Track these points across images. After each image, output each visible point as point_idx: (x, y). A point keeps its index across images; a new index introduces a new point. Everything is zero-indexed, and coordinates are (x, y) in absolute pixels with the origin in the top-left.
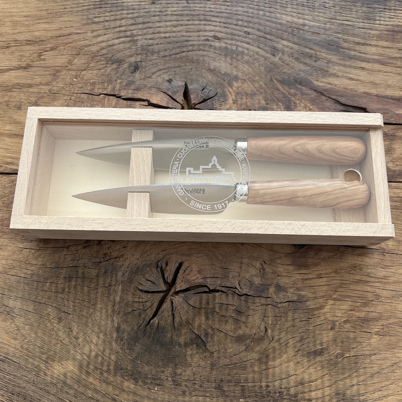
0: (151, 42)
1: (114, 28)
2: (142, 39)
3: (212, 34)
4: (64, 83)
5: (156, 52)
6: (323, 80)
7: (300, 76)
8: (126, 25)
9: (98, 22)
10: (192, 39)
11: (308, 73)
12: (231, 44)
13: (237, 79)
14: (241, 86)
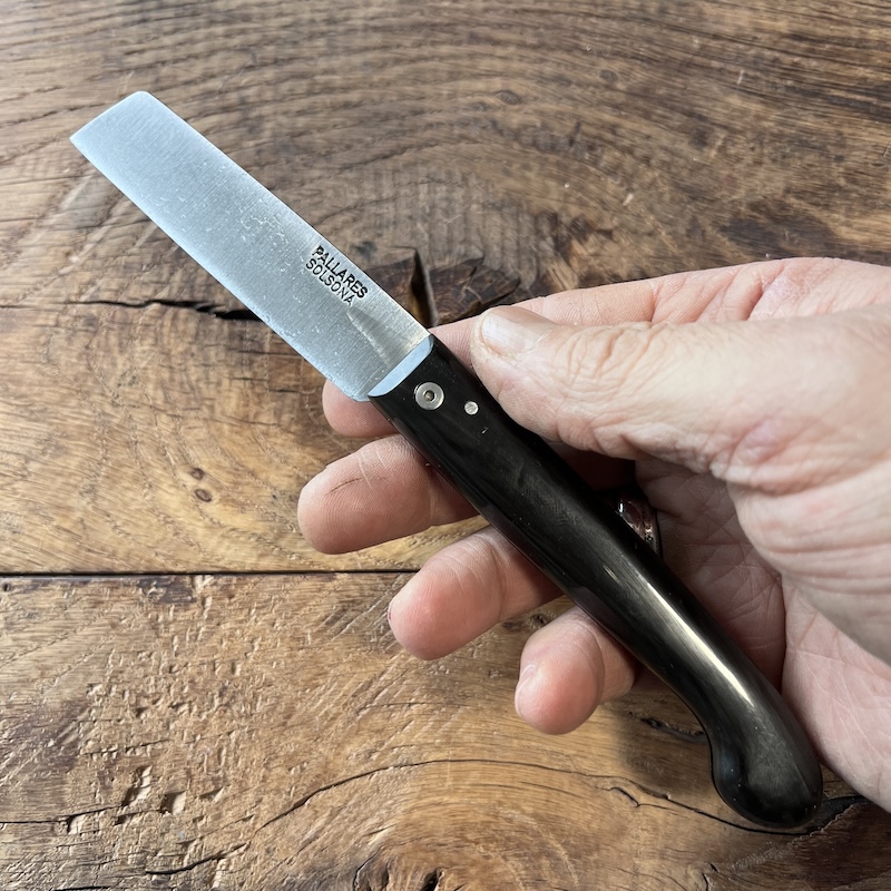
0: (301, 122)
1: (188, 83)
2: (275, 113)
3: (498, 84)
4: (37, 272)
5: (320, 155)
6: (867, 222)
7: (792, 213)
8: (223, 73)
9: (138, 69)
10: (434, 106)
11: (815, 199)
12: (560, 116)
13: (582, 229)
14: (596, 255)
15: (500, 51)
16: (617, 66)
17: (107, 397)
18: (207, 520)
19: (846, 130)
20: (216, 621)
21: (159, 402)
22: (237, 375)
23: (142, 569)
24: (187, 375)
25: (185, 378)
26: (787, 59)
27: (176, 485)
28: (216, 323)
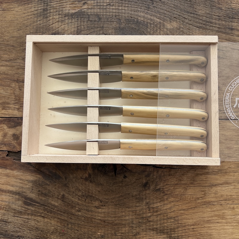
0: (138, 204)
1: (161, 214)
3: (100, 210)
4: (187, 175)
9: (171, 218)
11: (44, 183)
12: (89, 203)
14: (84, 174)
15: (99, 218)
16: (77, 213)
19: (37, 197)
26: (46, 212)
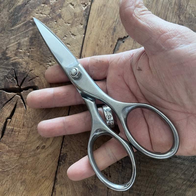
7: (13, 12)
13: (4, 53)
17: (14, 167)
18: (49, 147)
20: (72, 149)
21: (19, 155)
22: (17, 135)
23: (57, 164)
24: (14, 147)
25: (15, 148)
27: (39, 154)
28: (3, 139)
